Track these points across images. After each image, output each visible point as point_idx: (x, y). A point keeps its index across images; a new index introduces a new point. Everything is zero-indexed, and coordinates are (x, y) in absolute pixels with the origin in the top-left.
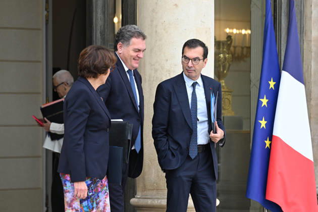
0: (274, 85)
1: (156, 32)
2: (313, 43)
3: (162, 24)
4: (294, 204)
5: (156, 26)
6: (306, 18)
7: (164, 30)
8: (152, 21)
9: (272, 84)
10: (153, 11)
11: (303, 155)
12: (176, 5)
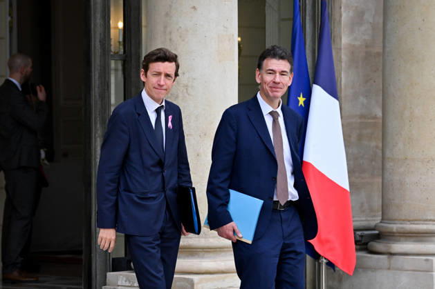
0: (304, 102)
1: (170, 40)
2: (343, 51)
3: (178, 30)
4: (328, 241)
5: (170, 33)
6: (334, 23)
7: (180, 37)
8: (165, 27)
9: (301, 100)
10: (167, 15)
11: (340, 184)
12: (194, 8)
